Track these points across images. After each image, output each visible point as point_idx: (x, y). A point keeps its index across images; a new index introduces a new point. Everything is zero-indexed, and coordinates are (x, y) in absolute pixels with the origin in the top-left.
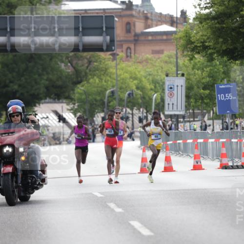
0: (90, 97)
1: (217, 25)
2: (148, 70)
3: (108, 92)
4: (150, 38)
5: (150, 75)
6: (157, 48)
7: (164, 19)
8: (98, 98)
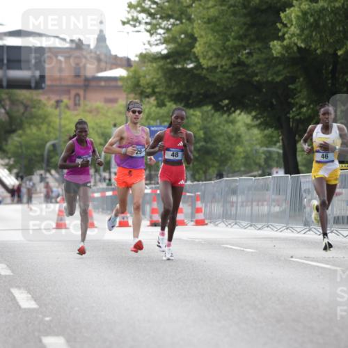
0: (29, 151)
1: (169, 66)
2: (98, 121)
3: (48, 145)
4: (103, 84)
5: (100, 127)
6: (110, 96)
7: (119, 62)
8: (38, 152)
